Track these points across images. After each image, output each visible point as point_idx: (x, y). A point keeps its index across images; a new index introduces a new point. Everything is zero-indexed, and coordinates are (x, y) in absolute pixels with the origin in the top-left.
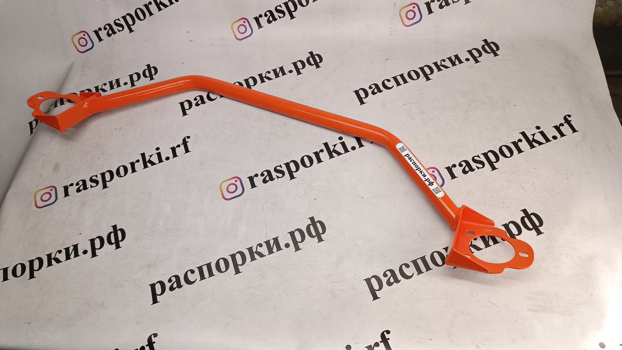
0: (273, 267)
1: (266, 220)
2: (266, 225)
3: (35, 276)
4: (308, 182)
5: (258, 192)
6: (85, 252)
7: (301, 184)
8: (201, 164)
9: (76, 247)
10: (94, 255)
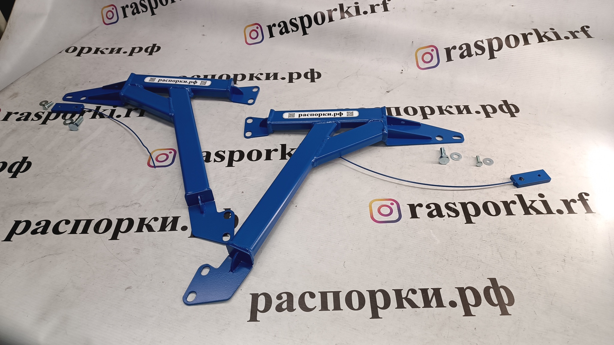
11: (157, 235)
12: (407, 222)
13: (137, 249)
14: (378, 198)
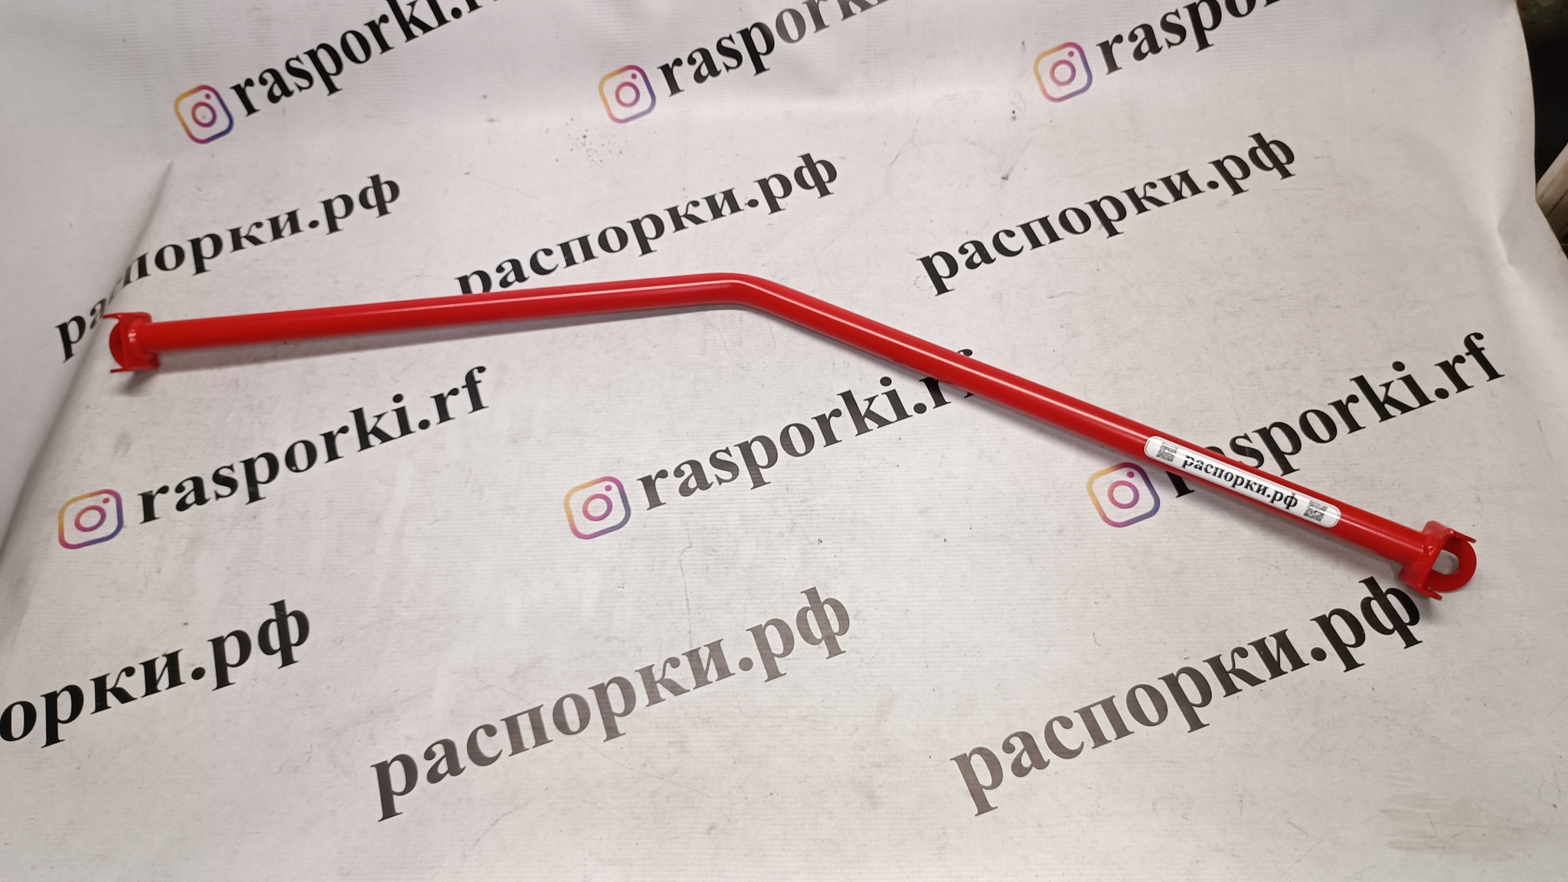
0: (708, 722)
1: (689, 593)
2: (689, 609)
3: (60, 738)
4: (802, 495)
5: (667, 520)
6: (198, 674)
7: (781, 500)
8: (514, 441)
9: (172, 660)
10: (222, 681)
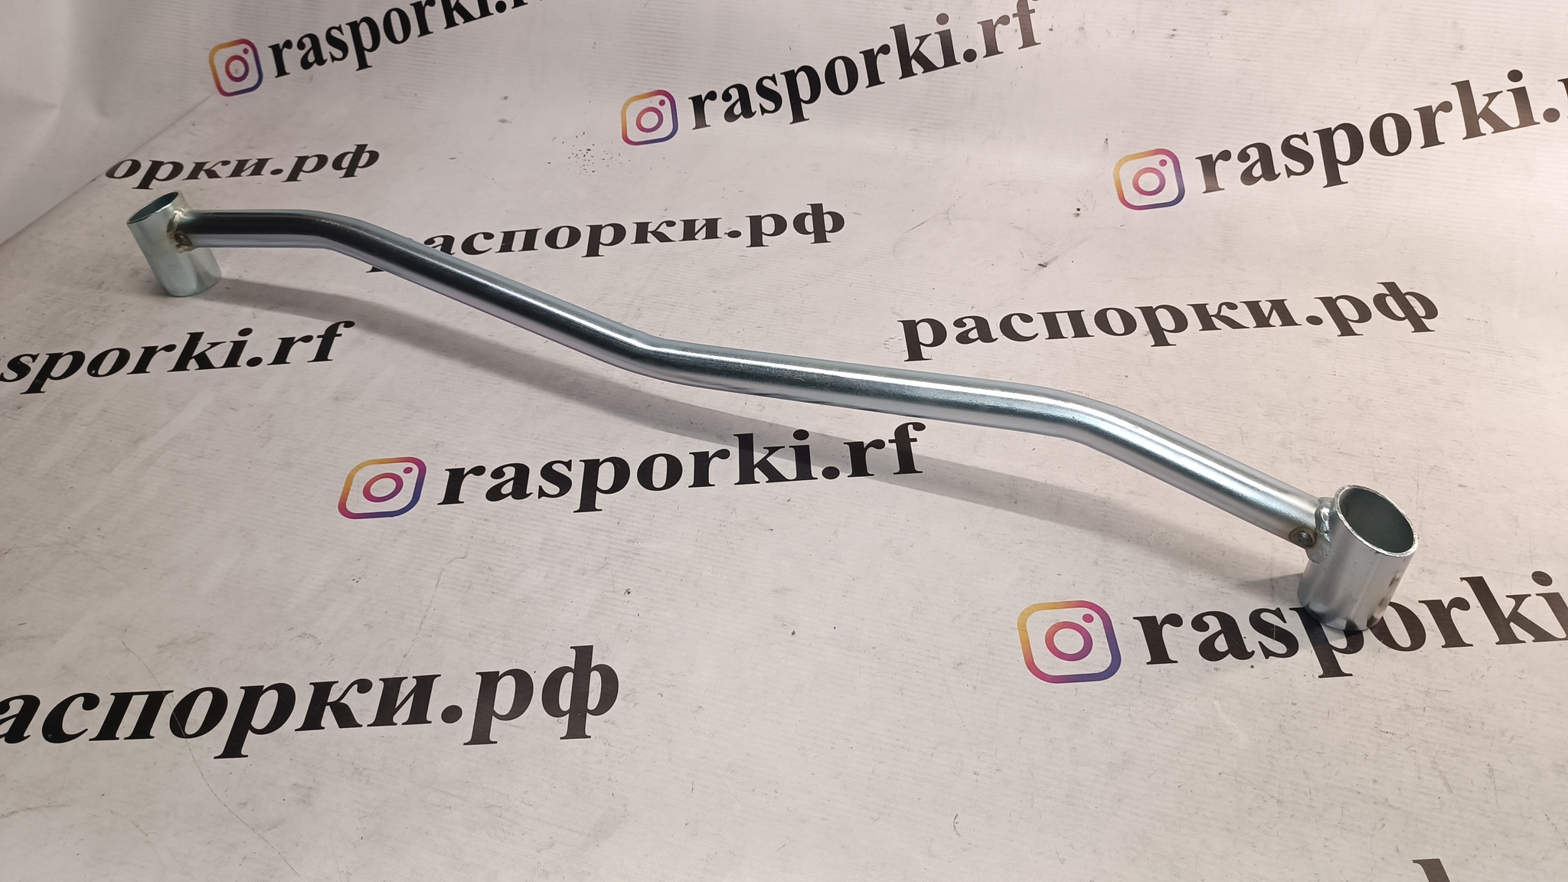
11: (367, 736)
12: (1138, 678)
13: (301, 787)
14: (1043, 601)
